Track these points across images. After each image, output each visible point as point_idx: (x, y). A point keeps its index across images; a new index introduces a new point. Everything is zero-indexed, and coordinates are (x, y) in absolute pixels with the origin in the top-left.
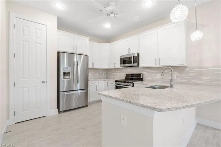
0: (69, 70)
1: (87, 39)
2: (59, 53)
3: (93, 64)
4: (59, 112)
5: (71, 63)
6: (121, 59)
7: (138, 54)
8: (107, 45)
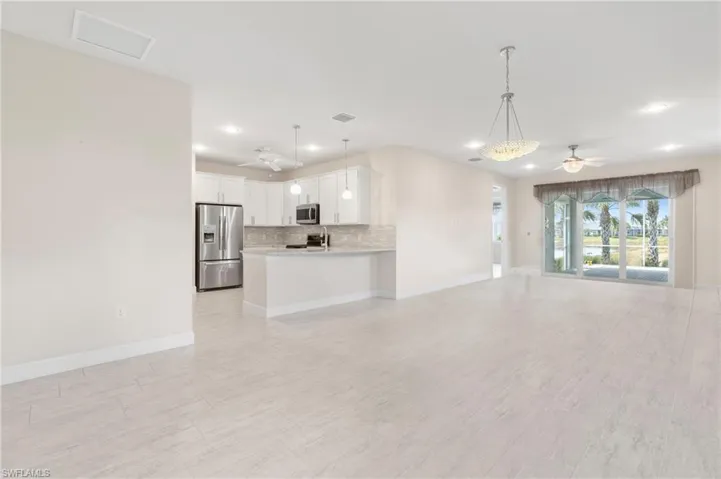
0: (212, 229)
1: (241, 180)
2: (197, 204)
3: (253, 219)
4: (198, 290)
5: (215, 219)
6: (298, 211)
7: (318, 206)
8: (279, 186)
